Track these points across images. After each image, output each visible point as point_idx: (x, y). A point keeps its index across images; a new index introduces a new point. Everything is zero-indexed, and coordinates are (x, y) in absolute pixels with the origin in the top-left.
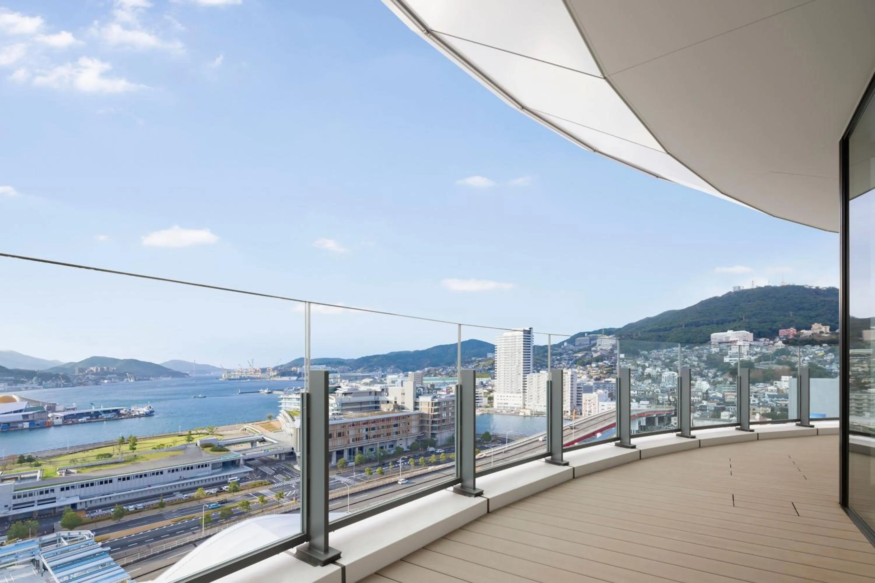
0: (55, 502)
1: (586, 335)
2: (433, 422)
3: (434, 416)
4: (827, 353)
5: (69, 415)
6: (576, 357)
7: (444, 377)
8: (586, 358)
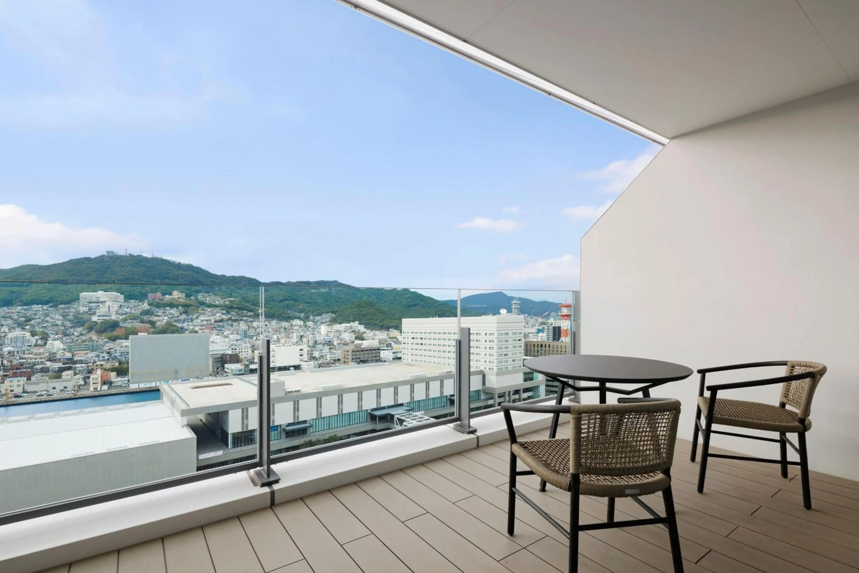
4: (181, 314)
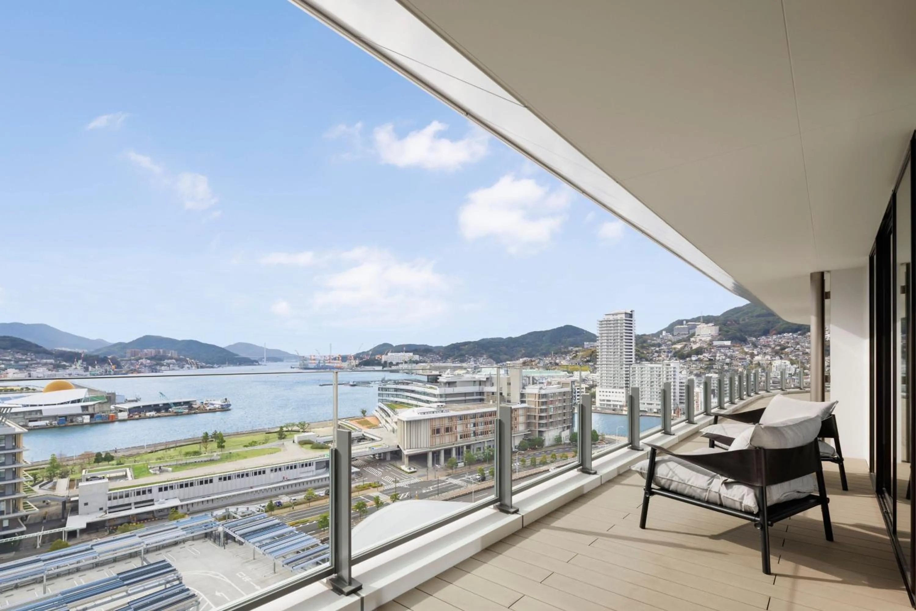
0: (153, 505)
1: (685, 322)
2: (541, 418)
3: (542, 411)
5: (135, 408)
6: (675, 348)
7: (541, 370)
8: (685, 349)
